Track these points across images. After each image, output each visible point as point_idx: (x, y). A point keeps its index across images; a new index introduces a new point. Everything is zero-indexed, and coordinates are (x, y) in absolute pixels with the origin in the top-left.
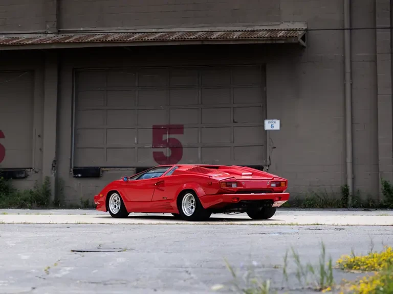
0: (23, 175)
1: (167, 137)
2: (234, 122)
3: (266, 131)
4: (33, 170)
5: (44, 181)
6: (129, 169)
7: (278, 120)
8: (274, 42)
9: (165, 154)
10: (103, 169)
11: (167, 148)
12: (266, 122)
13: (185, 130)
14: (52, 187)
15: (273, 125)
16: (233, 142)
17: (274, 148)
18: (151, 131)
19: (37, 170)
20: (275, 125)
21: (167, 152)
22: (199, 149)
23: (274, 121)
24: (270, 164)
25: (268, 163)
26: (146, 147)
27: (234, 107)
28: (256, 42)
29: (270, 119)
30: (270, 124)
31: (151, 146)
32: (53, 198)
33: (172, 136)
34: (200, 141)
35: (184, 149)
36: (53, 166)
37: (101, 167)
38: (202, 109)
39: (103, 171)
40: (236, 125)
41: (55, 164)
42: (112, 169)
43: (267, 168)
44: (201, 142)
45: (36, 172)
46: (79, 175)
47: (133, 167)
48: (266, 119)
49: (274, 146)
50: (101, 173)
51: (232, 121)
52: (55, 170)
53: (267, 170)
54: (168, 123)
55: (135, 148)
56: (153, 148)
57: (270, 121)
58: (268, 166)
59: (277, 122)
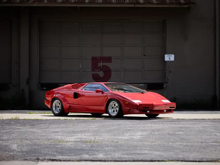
0: (7, 88)
1: (101, 65)
2: (144, 55)
3: (166, 61)
4: (13, 85)
5: (21, 92)
7: (173, 54)
9: (99, 75)
10: (60, 84)
11: (101, 72)
12: (166, 56)
13: (113, 60)
14: (27, 95)
15: (169, 58)
16: (144, 68)
17: (171, 72)
18: (91, 60)
19: (15, 85)
20: (171, 58)
21: (101, 74)
22: (122, 72)
23: (171, 55)
24: (168, 82)
25: (167, 81)
26: (87, 71)
27: (144, 46)
29: (168, 54)
30: (168, 57)
31: (90, 70)
32: (28, 103)
33: (104, 64)
34: (122, 67)
35: (112, 72)
37: (58, 83)
38: (123, 47)
40: (145, 57)
41: (28, 82)
43: (166, 84)
44: (123, 69)
46: (45, 88)
48: (166, 54)
49: (171, 71)
51: (143, 55)
52: (28, 85)
53: (166, 86)
54: (102, 56)
55: (80, 71)
56: (92, 71)
57: (168, 55)
58: (166, 83)
59: (173, 56)
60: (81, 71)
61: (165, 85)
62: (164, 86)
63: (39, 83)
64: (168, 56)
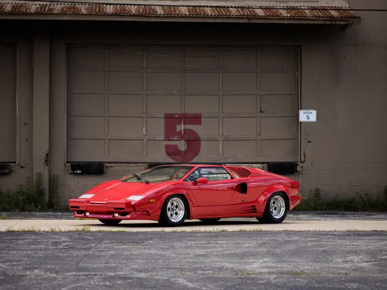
0: (7, 171)
2: (261, 111)
3: (301, 122)
4: (18, 164)
5: (35, 178)
6: (139, 164)
7: (315, 110)
8: (334, 23)
9: (179, 147)
10: (107, 165)
11: (182, 141)
12: (301, 112)
13: (203, 120)
14: (46, 186)
15: (308, 116)
16: (260, 135)
17: (309, 142)
18: (163, 120)
19: (23, 165)
20: (310, 116)
21: (182, 146)
22: (221, 142)
23: (310, 111)
24: (305, 161)
25: (302, 159)
26: (157, 139)
27: (261, 95)
28: (312, 22)
29: (305, 109)
30: (306, 115)
31: (163, 137)
32: (47, 198)
33: (188, 127)
34: (221, 133)
35: (202, 142)
36: (46, 161)
37: (103, 162)
38: (223, 95)
39: (107, 167)
40: (262, 115)
41: (48, 160)
42: (118, 164)
43: (302, 165)
44: (223, 135)
45: (22, 167)
46: (79, 172)
47: (144, 163)
48: (301, 109)
49: (310, 140)
50: (105, 169)
51: (259, 110)
52: (47, 165)
53: (302, 167)
54: (183, 113)
55: (143, 140)
56: (165, 140)
57: (305, 111)
58: (301, 162)
59: (314, 113)
60: (145, 140)
61: (300, 167)
62: (299, 169)
63: (68, 162)
64: (304, 113)
